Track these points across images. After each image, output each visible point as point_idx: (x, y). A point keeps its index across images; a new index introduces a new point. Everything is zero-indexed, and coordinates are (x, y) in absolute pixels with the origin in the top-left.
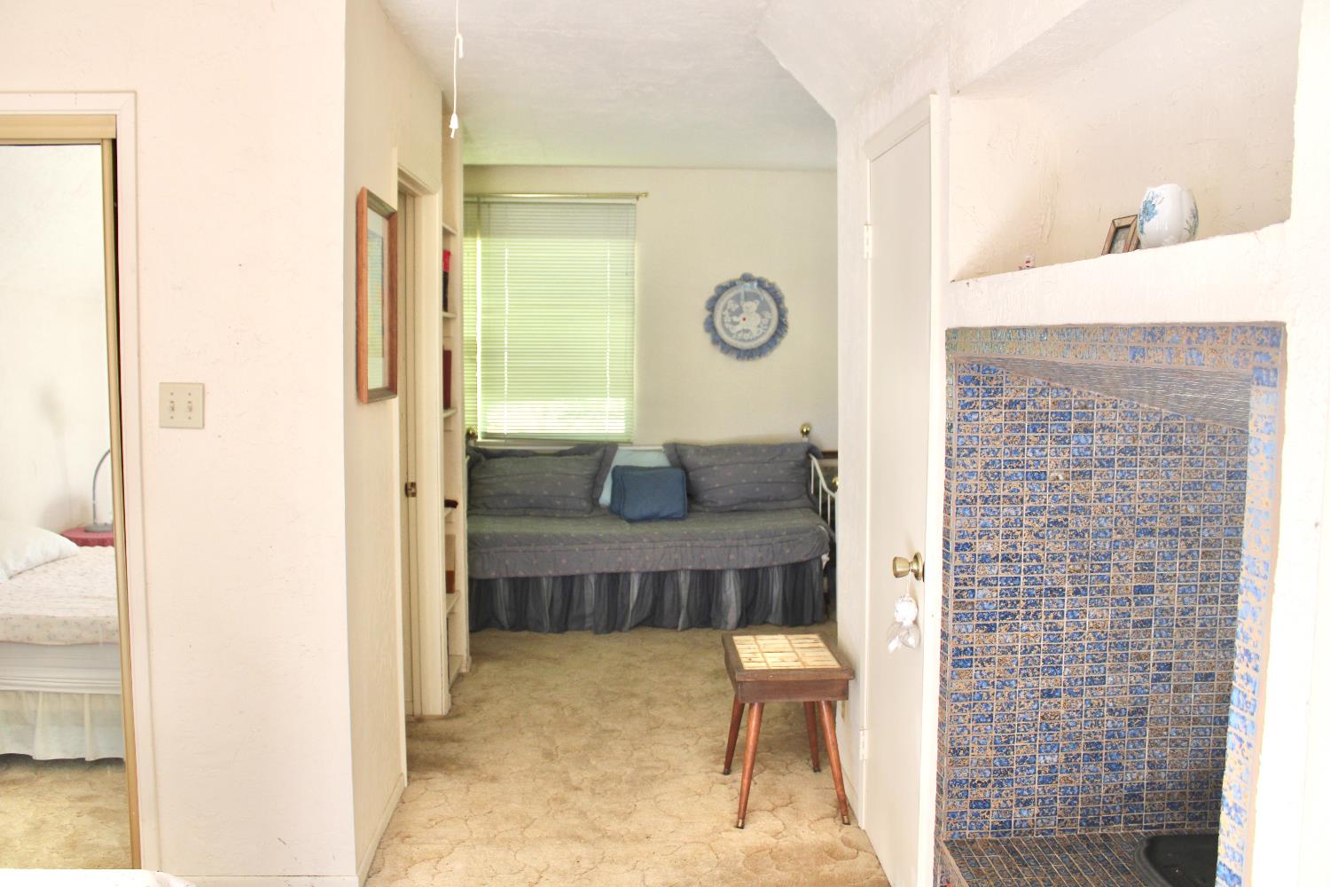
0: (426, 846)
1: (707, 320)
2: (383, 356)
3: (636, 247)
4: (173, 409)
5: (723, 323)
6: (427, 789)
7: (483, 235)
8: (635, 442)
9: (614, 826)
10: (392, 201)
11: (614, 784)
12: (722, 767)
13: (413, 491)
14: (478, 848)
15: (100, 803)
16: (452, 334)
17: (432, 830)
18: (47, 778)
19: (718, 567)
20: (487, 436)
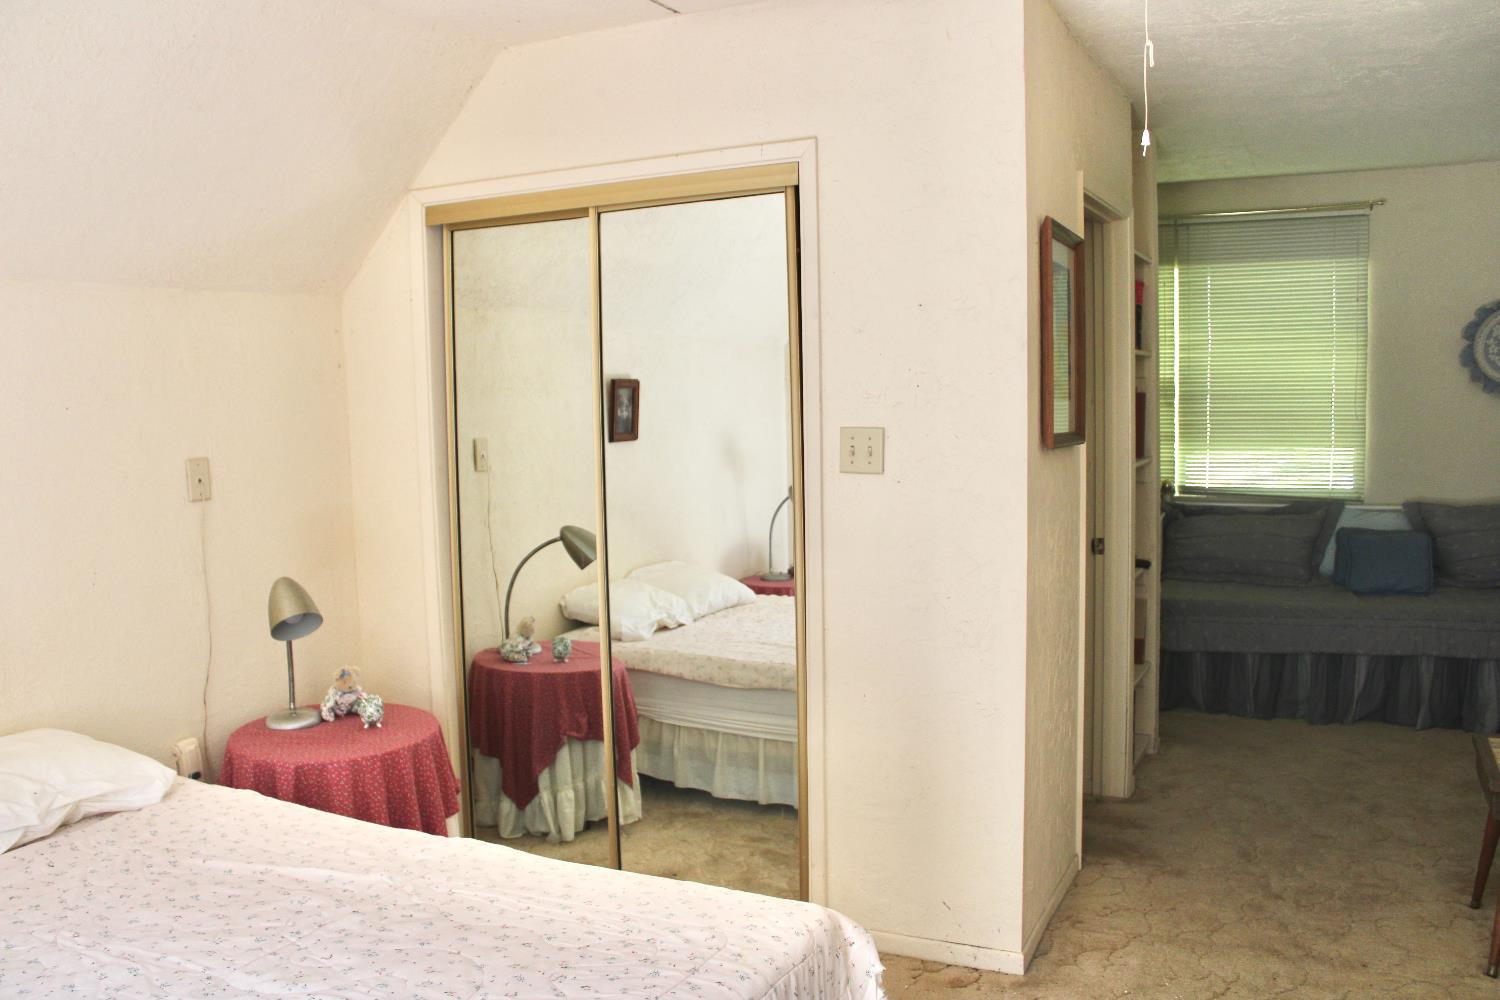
0: (1099, 935)
1: (1464, 351)
2: (1070, 398)
3: (1369, 268)
4: (853, 454)
5: (1486, 353)
6: (1102, 875)
7: (1181, 263)
8: (1366, 501)
9: (1322, 946)
10: (1079, 229)
11: (1322, 899)
12: (1468, 899)
13: (1100, 547)
14: (1157, 946)
15: (771, 846)
16: (1146, 374)
17: (1107, 919)
18: (724, 816)
19: (1474, 656)
20: (1184, 489)
